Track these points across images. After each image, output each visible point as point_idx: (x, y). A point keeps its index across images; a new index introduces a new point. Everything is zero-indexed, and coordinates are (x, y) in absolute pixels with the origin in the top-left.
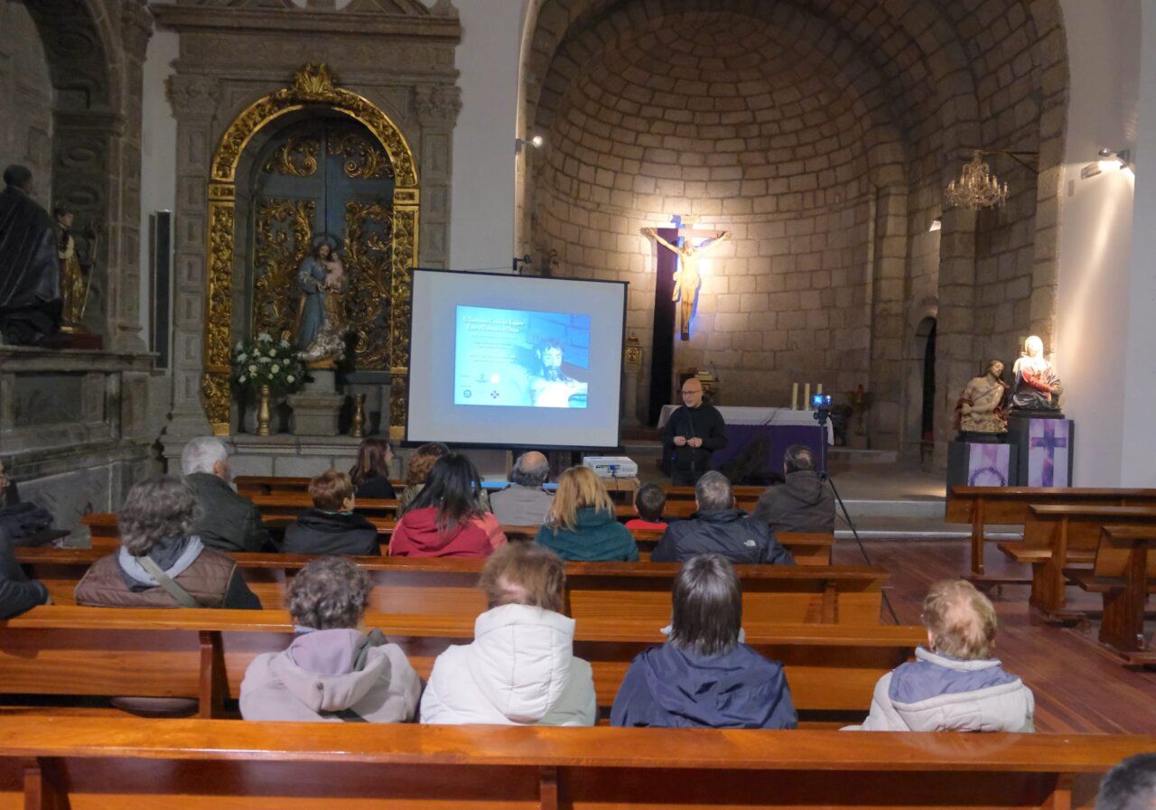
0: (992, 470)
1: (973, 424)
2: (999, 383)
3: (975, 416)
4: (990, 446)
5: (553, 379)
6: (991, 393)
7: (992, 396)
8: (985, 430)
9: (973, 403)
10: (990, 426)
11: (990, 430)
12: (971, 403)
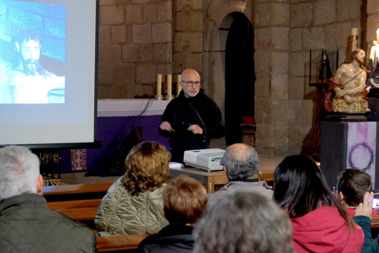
0: (364, 145)
1: (345, 105)
2: (362, 68)
3: (348, 98)
4: (362, 124)
5: (32, 74)
6: (358, 77)
7: (359, 80)
8: (355, 110)
9: (343, 87)
10: (358, 106)
11: (358, 110)
12: (341, 87)
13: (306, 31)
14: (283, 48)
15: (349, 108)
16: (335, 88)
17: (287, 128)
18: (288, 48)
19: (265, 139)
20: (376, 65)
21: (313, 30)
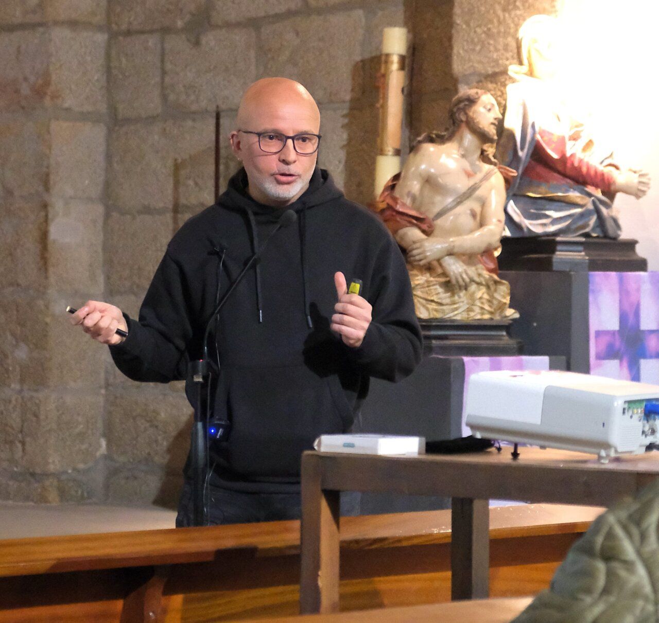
3: (456, 268)
8: (472, 314)
9: (431, 226)
10: (481, 298)
11: (482, 314)
12: (425, 227)
13: (177, 43)
14: (88, 108)
15: (454, 303)
16: (401, 232)
17: (101, 400)
18: (103, 108)
19: (23, 443)
20: (528, 150)
21: (209, 39)
